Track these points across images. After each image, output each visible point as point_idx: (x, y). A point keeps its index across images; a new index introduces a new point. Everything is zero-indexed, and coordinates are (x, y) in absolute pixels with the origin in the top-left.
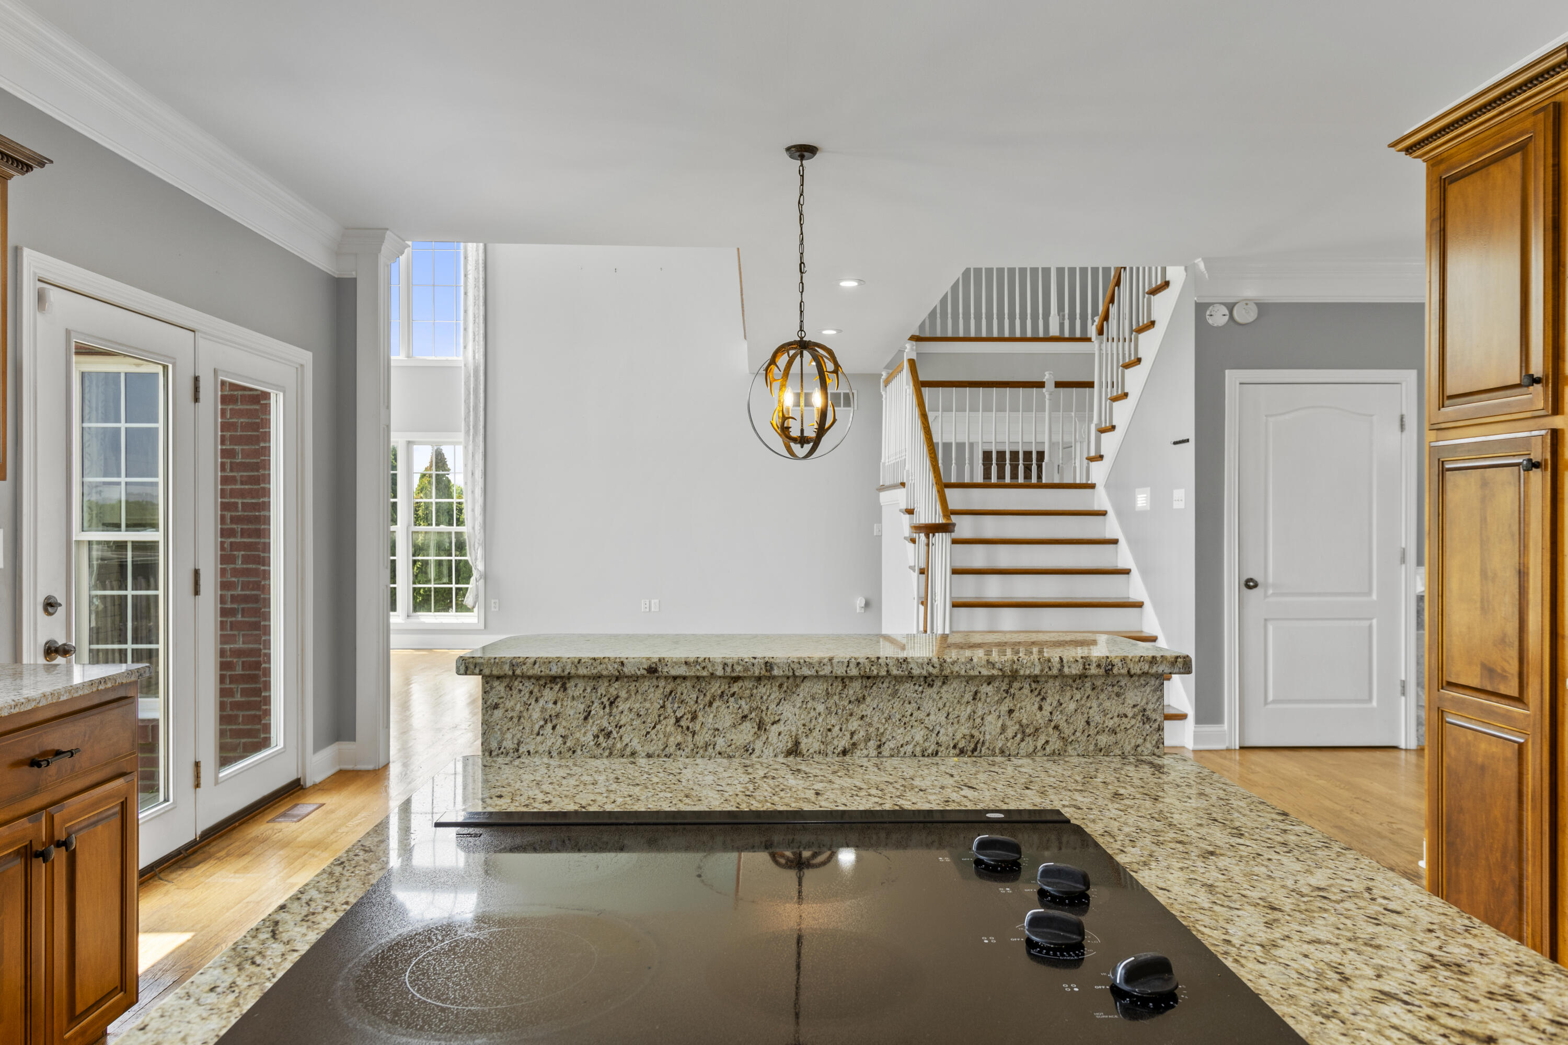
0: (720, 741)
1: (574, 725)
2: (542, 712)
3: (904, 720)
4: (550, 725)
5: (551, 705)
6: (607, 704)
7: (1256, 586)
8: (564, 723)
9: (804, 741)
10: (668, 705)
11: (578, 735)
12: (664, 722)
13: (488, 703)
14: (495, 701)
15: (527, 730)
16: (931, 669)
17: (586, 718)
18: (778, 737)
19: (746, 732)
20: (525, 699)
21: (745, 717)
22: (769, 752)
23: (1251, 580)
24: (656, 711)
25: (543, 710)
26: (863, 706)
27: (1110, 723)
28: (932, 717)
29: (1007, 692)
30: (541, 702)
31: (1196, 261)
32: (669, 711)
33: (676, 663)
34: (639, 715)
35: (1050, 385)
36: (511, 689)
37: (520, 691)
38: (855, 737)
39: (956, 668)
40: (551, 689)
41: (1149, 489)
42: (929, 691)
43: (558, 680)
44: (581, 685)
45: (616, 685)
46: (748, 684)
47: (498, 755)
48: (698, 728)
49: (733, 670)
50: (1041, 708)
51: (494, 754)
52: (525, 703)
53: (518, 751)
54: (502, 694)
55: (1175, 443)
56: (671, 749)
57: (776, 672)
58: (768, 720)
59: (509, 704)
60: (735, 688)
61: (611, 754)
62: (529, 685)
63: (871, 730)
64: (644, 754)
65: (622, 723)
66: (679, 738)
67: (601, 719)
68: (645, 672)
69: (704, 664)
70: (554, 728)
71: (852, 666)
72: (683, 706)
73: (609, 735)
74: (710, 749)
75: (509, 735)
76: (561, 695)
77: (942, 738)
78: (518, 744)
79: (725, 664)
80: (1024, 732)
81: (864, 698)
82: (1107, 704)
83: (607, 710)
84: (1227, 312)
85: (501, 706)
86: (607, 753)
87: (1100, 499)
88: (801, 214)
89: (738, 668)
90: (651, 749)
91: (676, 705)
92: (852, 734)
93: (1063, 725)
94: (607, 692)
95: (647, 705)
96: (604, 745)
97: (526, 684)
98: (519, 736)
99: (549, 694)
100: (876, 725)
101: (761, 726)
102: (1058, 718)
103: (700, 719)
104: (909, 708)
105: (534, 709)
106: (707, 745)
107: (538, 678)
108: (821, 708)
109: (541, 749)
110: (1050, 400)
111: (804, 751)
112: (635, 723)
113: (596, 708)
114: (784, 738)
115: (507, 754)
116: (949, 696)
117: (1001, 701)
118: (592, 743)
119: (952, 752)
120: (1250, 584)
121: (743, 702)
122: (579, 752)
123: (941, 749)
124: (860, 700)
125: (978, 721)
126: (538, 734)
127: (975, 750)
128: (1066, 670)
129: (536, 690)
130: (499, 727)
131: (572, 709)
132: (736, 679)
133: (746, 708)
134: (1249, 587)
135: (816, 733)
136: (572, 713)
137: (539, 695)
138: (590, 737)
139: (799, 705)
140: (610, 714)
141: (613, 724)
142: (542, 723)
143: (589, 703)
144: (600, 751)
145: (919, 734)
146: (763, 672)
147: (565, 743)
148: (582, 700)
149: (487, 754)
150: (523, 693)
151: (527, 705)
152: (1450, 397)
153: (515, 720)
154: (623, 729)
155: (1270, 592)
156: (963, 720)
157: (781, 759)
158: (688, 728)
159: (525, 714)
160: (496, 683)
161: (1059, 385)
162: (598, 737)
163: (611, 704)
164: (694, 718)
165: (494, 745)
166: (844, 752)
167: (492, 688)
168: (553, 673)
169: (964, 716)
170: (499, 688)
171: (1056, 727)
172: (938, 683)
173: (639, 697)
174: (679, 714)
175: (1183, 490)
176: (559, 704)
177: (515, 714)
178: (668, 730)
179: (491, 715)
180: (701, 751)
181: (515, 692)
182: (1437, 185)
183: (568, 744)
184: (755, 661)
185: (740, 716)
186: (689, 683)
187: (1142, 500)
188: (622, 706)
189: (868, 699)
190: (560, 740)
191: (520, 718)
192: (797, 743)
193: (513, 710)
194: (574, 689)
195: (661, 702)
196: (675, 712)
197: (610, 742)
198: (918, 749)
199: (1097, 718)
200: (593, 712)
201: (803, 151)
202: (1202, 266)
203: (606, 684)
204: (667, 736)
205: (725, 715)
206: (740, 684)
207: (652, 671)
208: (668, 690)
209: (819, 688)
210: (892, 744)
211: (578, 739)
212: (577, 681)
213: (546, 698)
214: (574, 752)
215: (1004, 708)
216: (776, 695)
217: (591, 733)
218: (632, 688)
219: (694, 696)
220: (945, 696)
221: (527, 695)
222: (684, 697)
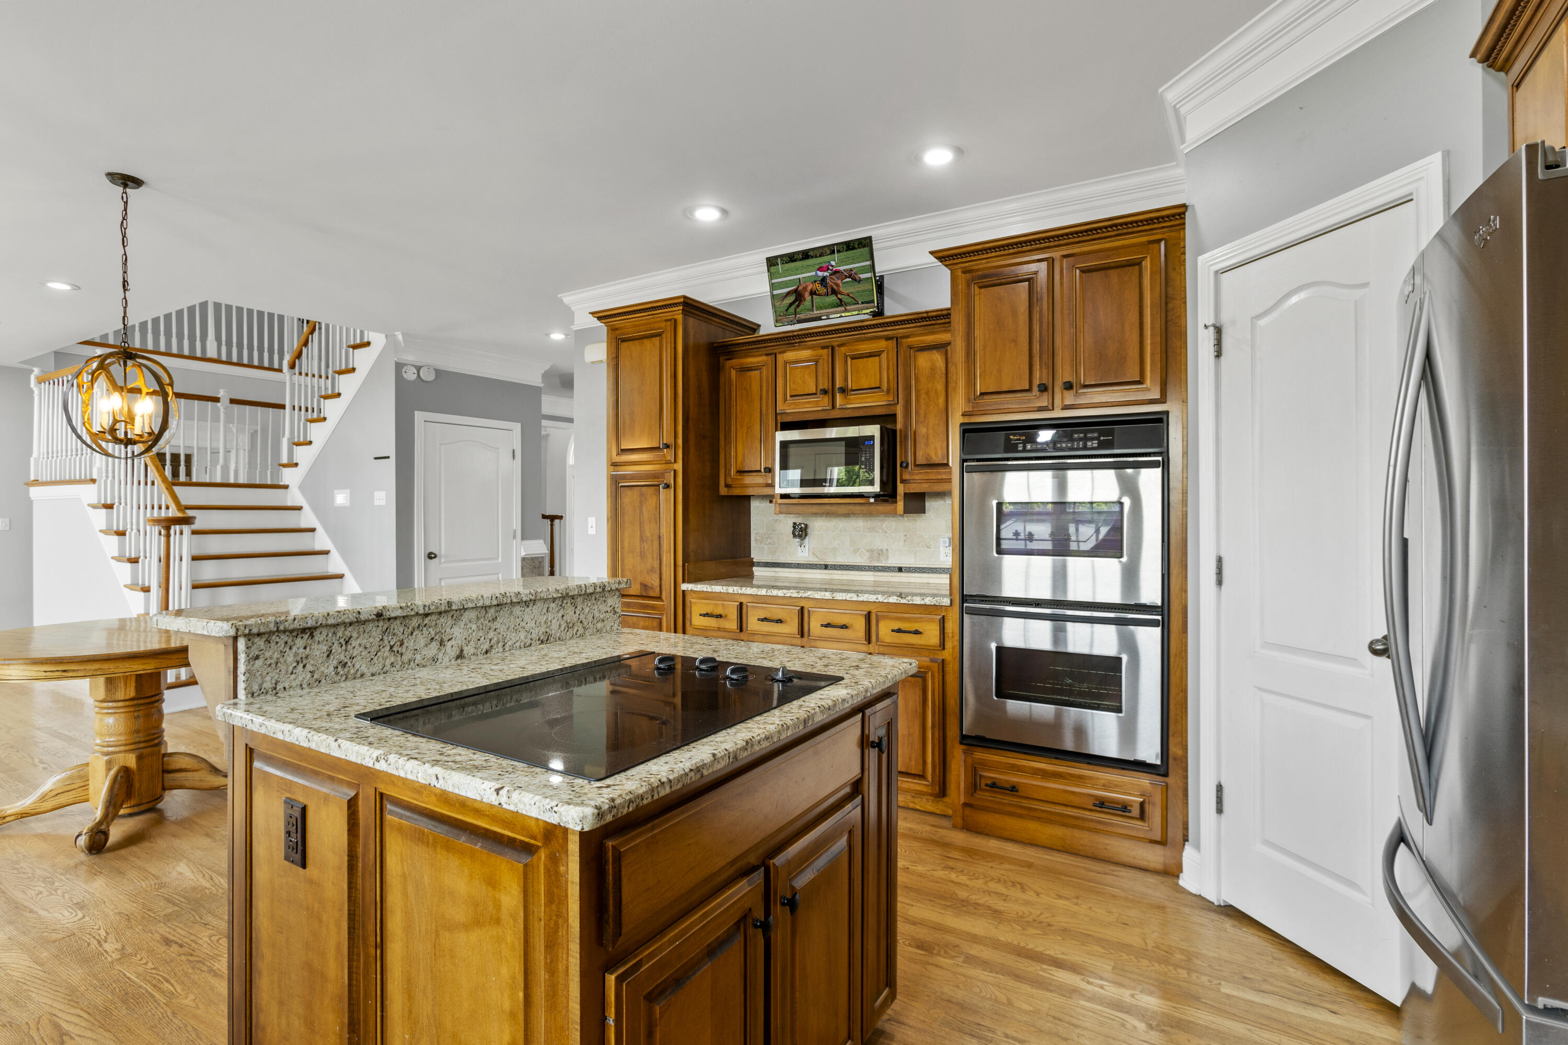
0: (418, 657)
1: (320, 662)
2: (295, 656)
3: (516, 628)
4: (301, 665)
5: (302, 650)
6: (344, 643)
7: (435, 557)
8: (312, 662)
9: (465, 648)
10: (385, 638)
11: (322, 669)
12: (383, 650)
13: (251, 656)
14: (256, 653)
15: (283, 672)
16: (531, 597)
17: (328, 656)
18: (451, 650)
19: (433, 648)
20: (281, 649)
21: (433, 639)
22: (446, 659)
23: (431, 553)
24: (377, 643)
25: (296, 654)
26: (496, 623)
27: (602, 617)
28: (529, 625)
29: (561, 606)
30: (294, 649)
31: (396, 333)
32: (386, 642)
33: (394, 608)
34: (366, 648)
35: (225, 401)
36: (269, 642)
37: (277, 643)
38: (492, 642)
39: (542, 595)
40: (302, 638)
41: (348, 491)
42: (528, 610)
43: (307, 631)
44: (325, 632)
45: (350, 629)
46: (434, 617)
47: (259, 695)
48: (404, 651)
49: (429, 609)
50: (575, 613)
51: (255, 695)
52: (281, 652)
53: (275, 688)
54: (262, 647)
55: (376, 458)
56: (387, 668)
57: (454, 607)
58: (445, 639)
59: (268, 654)
60: (426, 621)
61: (346, 678)
62: (284, 637)
63: (500, 636)
64: (369, 675)
65: (354, 655)
66: (393, 659)
67: (339, 654)
68: (374, 617)
69: (411, 607)
70: (304, 666)
71: (494, 599)
72: (395, 637)
73: (345, 665)
74: (412, 663)
75: (268, 678)
76: (309, 642)
77: (534, 636)
78: (276, 684)
79: (425, 606)
80: (570, 626)
81: (496, 618)
82: (601, 607)
83: (344, 647)
84: (416, 372)
85: (261, 656)
86: (344, 678)
87: (294, 497)
88: (124, 236)
89: (432, 607)
90: (374, 669)
91: (390, 637)
92: (490, 640)
93: (584, 620)
94: (344, 635)
95: (371, 640)
96: (342, 673)
97: (282, 637)
98: (276, 677)
99: (300, 642)
100: (502, 633)
101: (442, 643)
102: (582, 617)
103: (406, 644)
104: (518, 621)
105: (288, 655)
106: (410, 661)
107: (292, 631)
108: (474, 627)
109: (294, 684)
110: (225, 413)
111: (466, 655)
112: (363, 653)
113: (336, 647)
114: (455, 648)
115: (267, 693)
116: (536, 611)
117: (558, 612)
118: (333, 673)
119: (538, 642)
120: (431, 556)
121: (431, 630)
122: (323, 681)
123: (533, 642)
124: (495, 619)
125: (549, 623)
126: (292, 673)
127: (547, 640)
128: (588, 591)
129: (290, 641)
130: (259, 673)
131: (318, 650)
132: (427, 615)
133: (433, 633)
134: (430, 558)
135: (472, 643)
136: (318, 653)
137: (292, 644)
138: (331, 668)
139: (462, 627)
140: (346, 651)
141: (348, 657)
142: (295, 664)
143: (330, 644)
144: (339, 677)
145: (522, 635)
146: (447, 608)
147: (313, 676)
148: (325, 642)
149: (250, 696)
150: (279, 644)
151: (283, 653)
152: (622, 450)
153: (273, 666)
154: (355, 659)
155: (443, 560)
156: (542, 624)
157: (453, 662)
158: (398, 652)
159: (281, 660)
160: (257, 640)
161: (233, 401)
162: (337, 668)
163: (347, 642)
164: (402, 644)
165: (255, 688)
166: (487, 652)
167: (253, 644)
168: (309, 625)
169: (543, 621)
170: (259, 643)
171: (581, 622)
172: (531, 605)
173: (366, 635)
174: (392, 643)
175: (384, 492)
176: (308, 649)
177: (273, 661)
178: (385, 655)
179: (253, 665)
180: (406, 666)
181: (273, 644)
182: (615, 340)
183: (315, 677)
184: (442, 602)
185: (429, 639)
186: (398, 622)
187: (341, 498)
188: (354, 643)
189: (498, 618)
190: (309, 675)
191: (277, 663)
192: (462, 651)
193: (271, 658)
194: (318, 636)
195: (381, 637)
196: (389, 642)
197: (346, 670)
198: (522, 644)
199: (597, 615)
200: (333, 651)
201: (128, 181)
202: (400, 337)
203: (343, 629)
204: (385, 659)
205: (420, 639)
206: (429, 618)
207: (379, 615)
208: (385, 628)
209: (472, 615)
210: (510, 643)
211: (323, 672)
212: (321, 629)
213: (298, 646)
214: (320, 682)
215: (560, 615)
216: (450, 622)
217: (332, 666)
218: (361, 629)
219: (402, 630)
220: (534, 611)
221: (283, 645)
222: (395, 631)
